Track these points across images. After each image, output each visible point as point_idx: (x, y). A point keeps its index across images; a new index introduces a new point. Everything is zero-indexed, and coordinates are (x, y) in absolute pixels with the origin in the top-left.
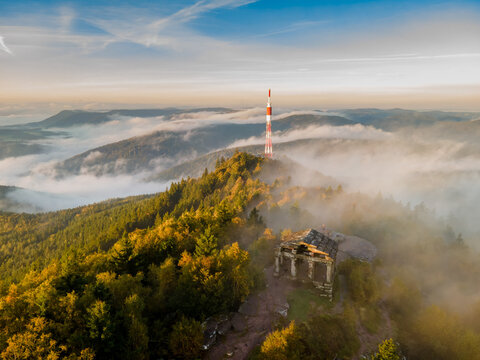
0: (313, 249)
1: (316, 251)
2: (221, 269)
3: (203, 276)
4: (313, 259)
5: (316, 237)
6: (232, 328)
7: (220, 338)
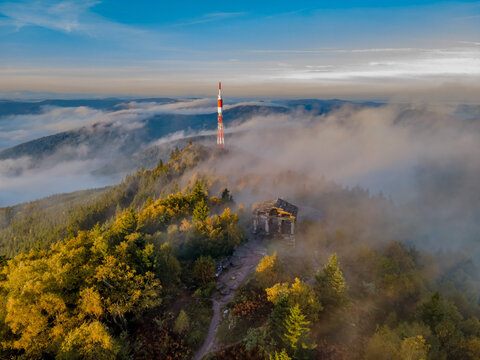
0: (281, 211)
1: (283, 212)
2: (220, 225)
3: (209, 231)
4: (281, 219)
5: (281, 203)
6: (231, 264)
7: (225, 270)
